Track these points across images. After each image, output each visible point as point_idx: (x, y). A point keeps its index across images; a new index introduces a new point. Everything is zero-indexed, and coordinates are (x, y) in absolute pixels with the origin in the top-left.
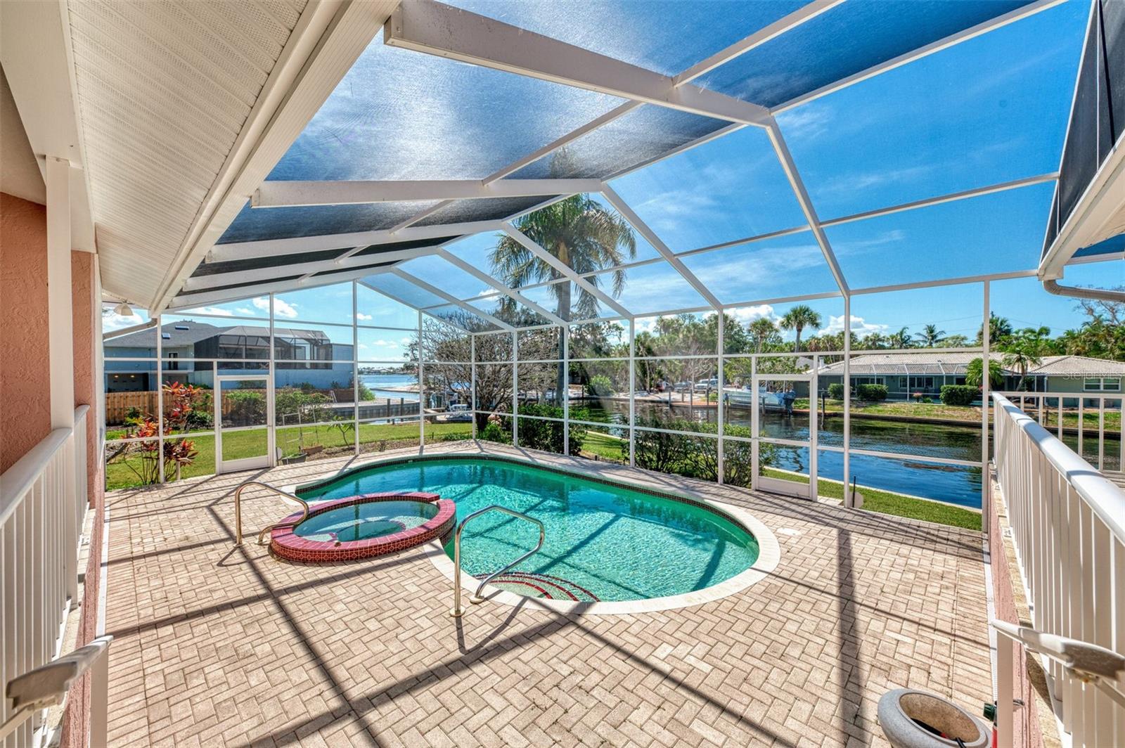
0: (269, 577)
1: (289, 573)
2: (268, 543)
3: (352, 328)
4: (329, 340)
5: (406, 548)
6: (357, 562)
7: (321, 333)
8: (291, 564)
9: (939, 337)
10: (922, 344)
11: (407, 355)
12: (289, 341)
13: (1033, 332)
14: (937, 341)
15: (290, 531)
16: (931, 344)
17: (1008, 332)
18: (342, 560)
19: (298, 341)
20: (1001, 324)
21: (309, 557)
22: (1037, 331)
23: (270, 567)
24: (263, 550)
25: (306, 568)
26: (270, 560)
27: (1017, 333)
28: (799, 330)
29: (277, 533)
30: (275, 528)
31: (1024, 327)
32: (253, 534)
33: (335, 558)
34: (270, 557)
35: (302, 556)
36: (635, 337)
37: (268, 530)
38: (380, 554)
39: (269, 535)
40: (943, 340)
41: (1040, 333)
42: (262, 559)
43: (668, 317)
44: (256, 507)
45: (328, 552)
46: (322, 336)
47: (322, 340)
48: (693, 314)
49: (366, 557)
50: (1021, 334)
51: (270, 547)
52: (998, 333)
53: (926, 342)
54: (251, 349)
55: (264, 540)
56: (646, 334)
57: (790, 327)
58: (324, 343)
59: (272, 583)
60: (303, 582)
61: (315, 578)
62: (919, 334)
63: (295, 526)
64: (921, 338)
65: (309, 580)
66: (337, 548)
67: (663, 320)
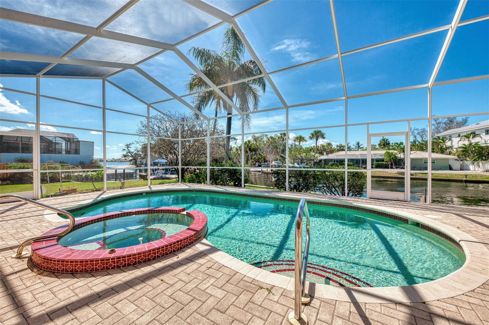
0: (26, 297)
1: (55, 290)
2: (29, 255)
3: (102, 110)
4: (78, 139)
5: (181, 248)
6: (137, 268)
7: (73, 135)
8: (57, 277)
9: (361, 147)
10: (355, 149)
11: (125, 150)
12: (51, 139)
13: (397, 144)
14: (360, 148)
15: (54, 242)
16: (358, 149)
17: (389, 144)
18: (118, 267)
19: (58, 139)
20: (386, 141)
21: (79, 267)
22: (399, 143)
23: (28, 284)
24: (22, 263)
25: (76, 280)
26: (29, 274)
27: (392, 144)
28: (317, 140)
29: (38, 245)
30: (37, 240)
31: (395, 142)
32: (11, 248)
33: (111, 265)
34: (29, 271)
35: (69, 267)
36: (244, 142)
37: (28, 243)
38: (158, 257)
39: (29, 248)
40: (362, 148)
41: (400, 144)
42: (18, 274)
43: (257, 135)
44: (19, 225)
45: (102, 260)
46: (73, 136)
47: (73, 138)
48: (267, 134)
49: (145, 261)
50: (393, 145)
51: (30, 259)
52: (385, 144)
53: (356, 148)
54: (25, 144)
55: (24, 253)
56: (249, 141)
57: (313, 139)
58: (75, 140)
59: (31, 305)
60: (74, 299)
61: (89, 292)
62: (354, 145)
63: (59, 237)
64: (355, 147)
65: (81, 296)
66: (113, 255)
67: (255, 136)
